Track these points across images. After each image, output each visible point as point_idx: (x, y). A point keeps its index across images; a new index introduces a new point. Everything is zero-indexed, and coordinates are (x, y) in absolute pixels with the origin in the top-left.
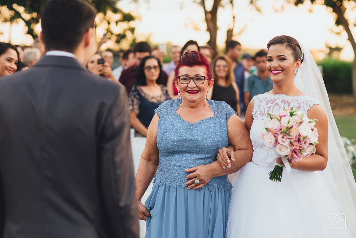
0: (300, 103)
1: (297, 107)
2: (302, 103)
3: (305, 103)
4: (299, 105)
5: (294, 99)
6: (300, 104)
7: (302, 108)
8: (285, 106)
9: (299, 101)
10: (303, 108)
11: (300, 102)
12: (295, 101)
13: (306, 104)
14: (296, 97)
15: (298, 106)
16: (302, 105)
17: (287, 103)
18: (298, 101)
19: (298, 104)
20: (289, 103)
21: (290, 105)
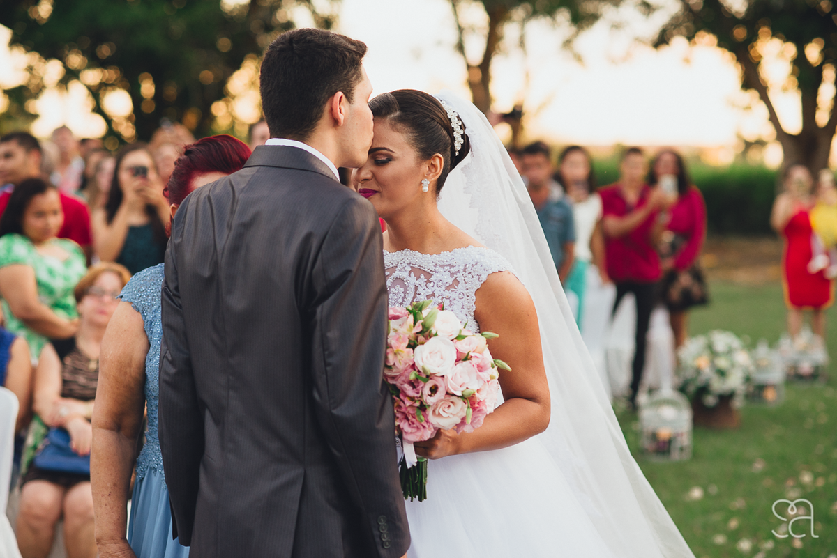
0: (456, 273)
1: (448, 285)
2: (461, 271)
3: (469, 270)
4: (453, 279)
5: (442, 263)
6: (455, 276)
7: (461, 287)
8: (417, 283)
9: (453, 266)
10: (464, 285)
11: (456, 269)
12: (442, 266)
13: (470, 276)
14: (445, 257)
15: (450, 281)
16: (460, 277)
17: (422, 276)
18: (451, 266)
19: (452, 275)
20: (428, 275)
21: (432, 279)
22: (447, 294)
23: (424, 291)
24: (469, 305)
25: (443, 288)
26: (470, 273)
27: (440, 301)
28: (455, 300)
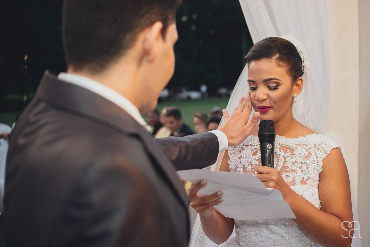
1: (305, 156)
2: (313, 147)
3: (317, 147)
4: (308, 153)
5: (300, 143)
6: (309, 151)
7: (313, 156)
8: (286, 155)
9: (307, 145)
10: (315, 156)
11: (309, 147)
12: (301, 145)
13: (319, 150)
14: (301, 139)
16: (312, 151)
17: (288, 151)
19: (307, 150)
20: (292, 150)
21: (295, 152)
22: (304, 161)
23: (291, 160)
24: (318, 168)
25: (302, 158)
26: (318, 149)
27: (301, 166)
28: (309, 164)
